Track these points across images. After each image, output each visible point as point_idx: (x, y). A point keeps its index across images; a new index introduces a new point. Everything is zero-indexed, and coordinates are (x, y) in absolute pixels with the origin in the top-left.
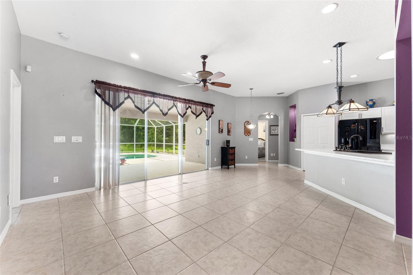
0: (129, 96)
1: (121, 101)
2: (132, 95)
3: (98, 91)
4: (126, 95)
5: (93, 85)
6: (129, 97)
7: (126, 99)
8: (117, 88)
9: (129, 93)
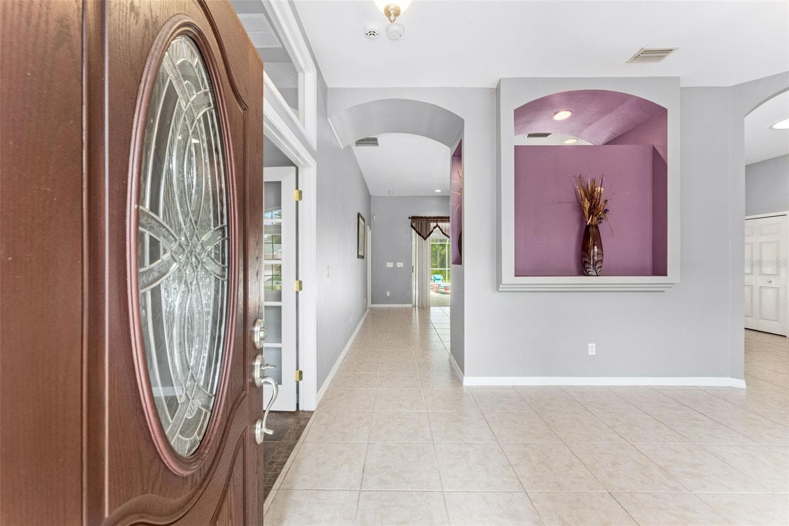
0: (437, 224)
1: (431, 230)
2: (440, 224)
3: (414, 225)
4: (435, 224)
5: (410, 220)
6: (437, 226)
7: (434, 228)
8: (429, 219)
9: (437, 222)
